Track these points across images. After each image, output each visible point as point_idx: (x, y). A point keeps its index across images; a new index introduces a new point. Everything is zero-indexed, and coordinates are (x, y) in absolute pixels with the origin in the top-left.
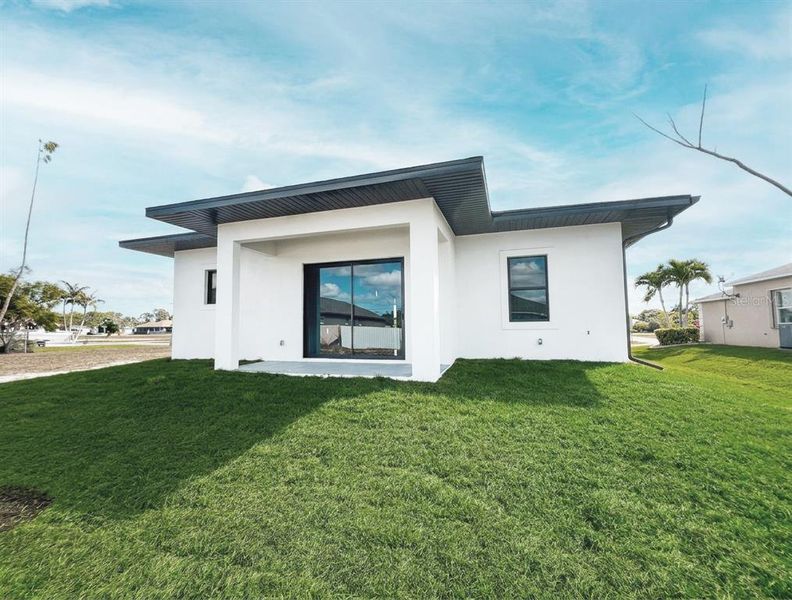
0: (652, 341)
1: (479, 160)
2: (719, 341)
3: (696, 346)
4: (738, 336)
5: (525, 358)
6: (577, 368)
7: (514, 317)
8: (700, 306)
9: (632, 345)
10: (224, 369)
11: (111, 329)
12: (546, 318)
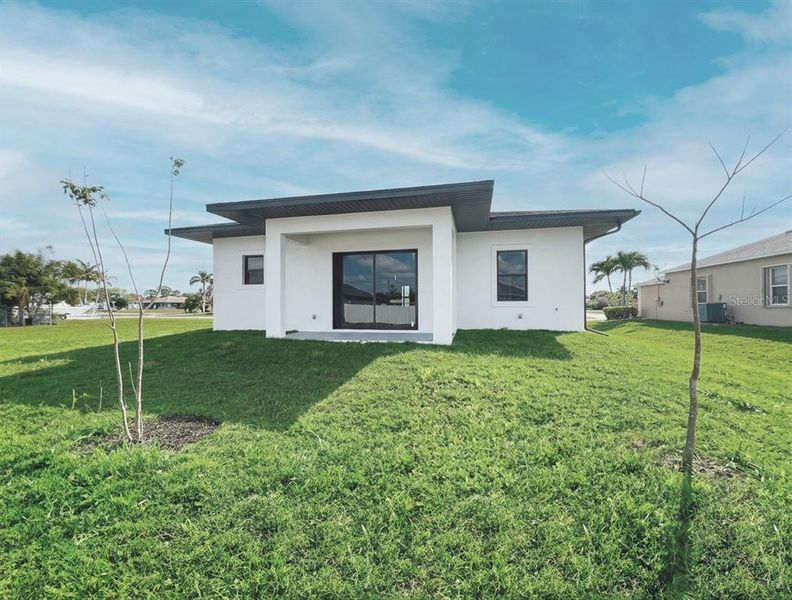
0: (600, 317)
1: (491, 183)
2: (651, 317)
3: (635, 321)
4: (667, 313)
5: (510, 328)
6: (547, 335)
7: (500, 298)
8: (640, 290)
9: (587, 320)
10: (275, 337)
11: (121, 304)
12: (525, 298)
